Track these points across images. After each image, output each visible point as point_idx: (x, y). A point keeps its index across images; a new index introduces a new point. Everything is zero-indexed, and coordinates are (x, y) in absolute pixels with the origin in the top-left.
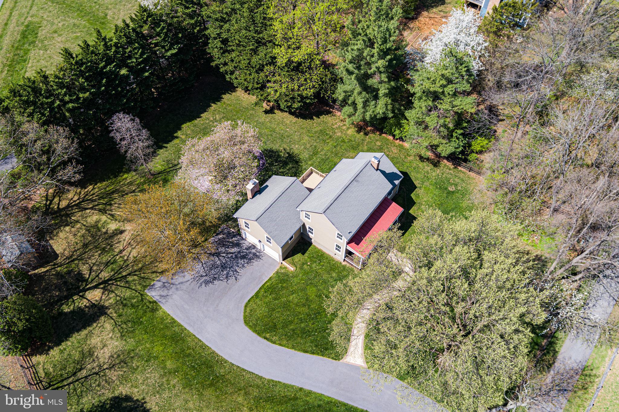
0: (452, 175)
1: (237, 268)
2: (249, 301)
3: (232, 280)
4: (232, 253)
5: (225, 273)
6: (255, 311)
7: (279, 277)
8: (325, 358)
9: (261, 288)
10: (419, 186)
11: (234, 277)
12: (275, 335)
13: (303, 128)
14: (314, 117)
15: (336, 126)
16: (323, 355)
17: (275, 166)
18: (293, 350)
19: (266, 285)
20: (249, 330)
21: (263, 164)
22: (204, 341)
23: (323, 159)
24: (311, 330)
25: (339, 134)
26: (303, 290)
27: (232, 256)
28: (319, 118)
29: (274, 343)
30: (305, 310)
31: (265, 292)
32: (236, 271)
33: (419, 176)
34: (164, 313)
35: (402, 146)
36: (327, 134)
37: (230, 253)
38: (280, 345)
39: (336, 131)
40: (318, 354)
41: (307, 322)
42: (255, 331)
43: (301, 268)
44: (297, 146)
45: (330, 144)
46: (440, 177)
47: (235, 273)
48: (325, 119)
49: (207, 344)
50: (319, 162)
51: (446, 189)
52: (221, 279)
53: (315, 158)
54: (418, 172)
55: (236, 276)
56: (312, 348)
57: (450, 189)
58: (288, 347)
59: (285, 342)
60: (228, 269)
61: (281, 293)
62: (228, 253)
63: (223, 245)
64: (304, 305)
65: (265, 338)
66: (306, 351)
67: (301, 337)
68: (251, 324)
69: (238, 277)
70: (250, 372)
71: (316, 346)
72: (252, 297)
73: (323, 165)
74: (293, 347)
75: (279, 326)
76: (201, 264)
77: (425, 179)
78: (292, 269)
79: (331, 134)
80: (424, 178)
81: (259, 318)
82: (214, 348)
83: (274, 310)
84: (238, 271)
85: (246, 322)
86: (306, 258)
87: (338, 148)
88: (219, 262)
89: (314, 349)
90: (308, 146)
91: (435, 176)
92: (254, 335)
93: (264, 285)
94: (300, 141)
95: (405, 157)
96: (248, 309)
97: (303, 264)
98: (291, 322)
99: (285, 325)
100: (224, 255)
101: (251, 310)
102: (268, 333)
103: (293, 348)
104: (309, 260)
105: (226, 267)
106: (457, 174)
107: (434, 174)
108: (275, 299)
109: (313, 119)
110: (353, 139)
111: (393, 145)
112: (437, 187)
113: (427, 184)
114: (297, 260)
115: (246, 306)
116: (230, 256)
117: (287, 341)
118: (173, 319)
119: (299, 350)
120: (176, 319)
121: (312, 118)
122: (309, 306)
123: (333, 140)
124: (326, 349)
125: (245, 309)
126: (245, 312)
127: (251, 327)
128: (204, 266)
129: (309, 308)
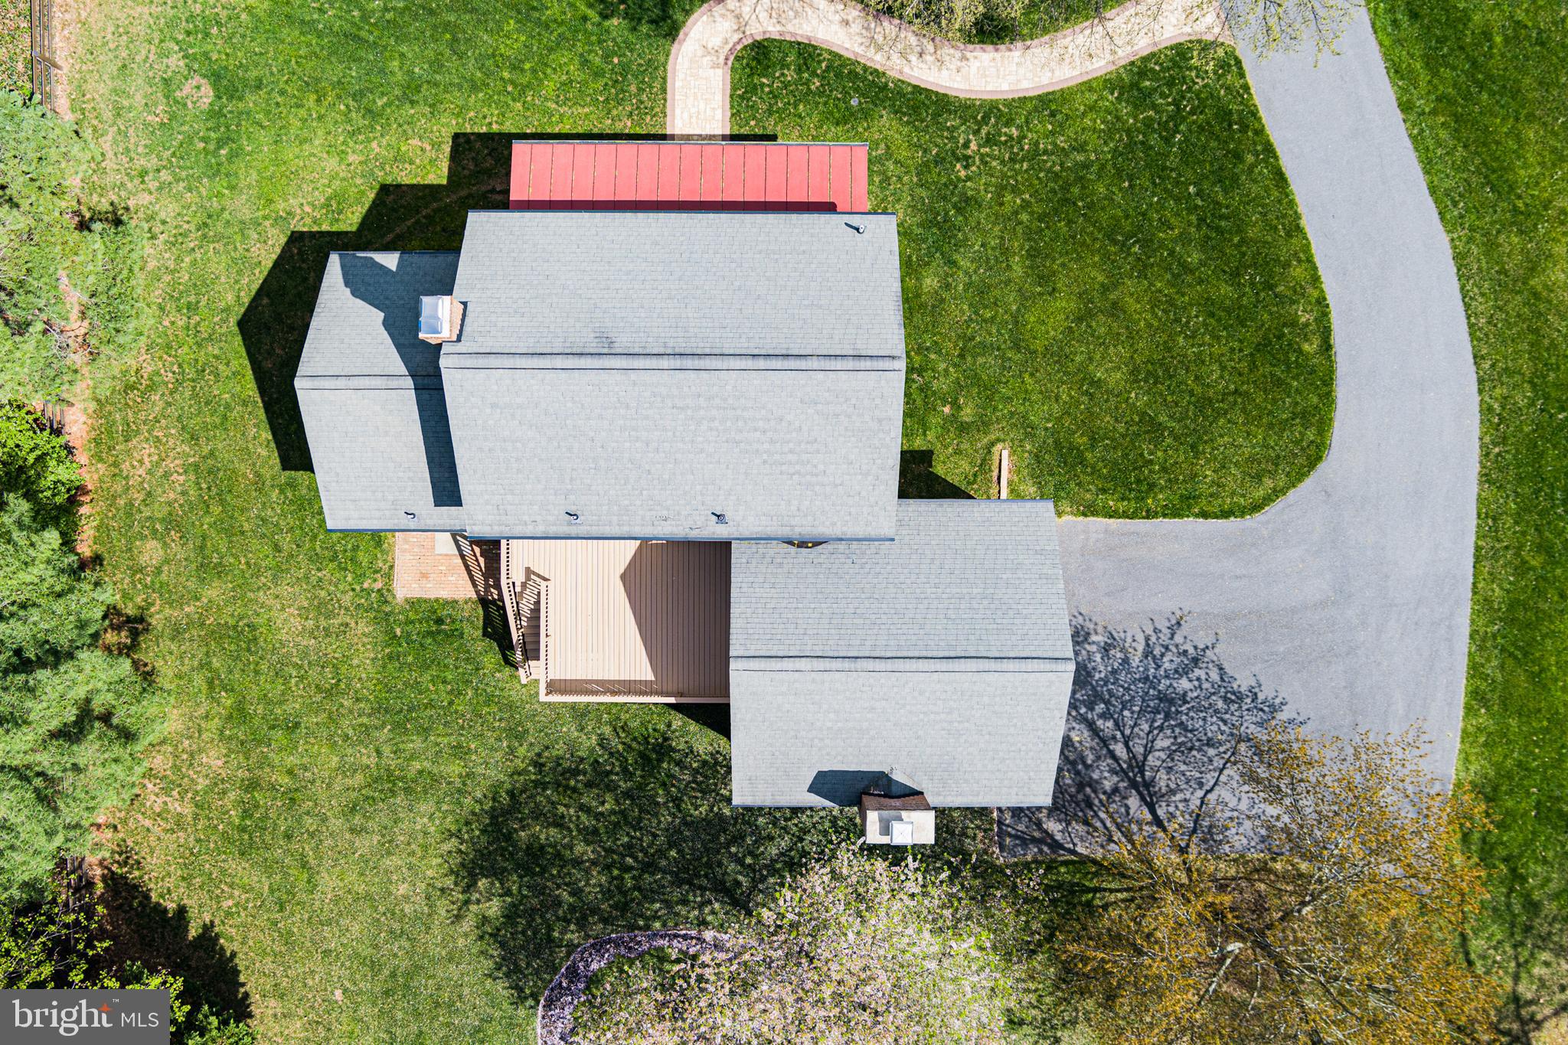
0: (123, 134)
1: (1135, 661)
2: (1226, 514)
3: (1195, 636)
4: (1091, 725)
5: (1184, 684)
6: (1252, 460)
7: (1059, 487)
8: (1257, 100)
9: (1150, 515)
10: (273, 232)
11: (1178, 639)
12: (1294, 324)
13: (287, 938)
14: (193, 932)
15: (176, 807)
16: (1254, 114)
17: (576, 893)
18: (1303, 223)
19: (1122, 506)
20: (1336, 424)
21: (599, 947)
22: (1470, 539)
23: (399, 727)
24: (1193, 218)
25: (213, 760)
26: (1059, 355)
27: (1103, 716)
28: (182, 911)
29: (1321, 302)
30: (1132, 294)
31: (1152, 486)
32: (1148, 653)
33: (218, 264)
34: (1467, 760)
35: (97, 441)
36: (246, 814)
37: (1094, 731)
38: (1316, 280)
39: (202, 783)
40: (1260, 131)
41: (1172, 253)
42: (1327, 397)
43: (983, 424)
44: (403, 889)
45: (291, 760)
46: (165, 175)
47: (1157, 652)
48: (170, 883)
49: (1472, 522)
50: (425, 731)
51: (215, 114)
52: (1215, 676)
53: (417, 765)
54: (202, 284)
55: (1164, 637)
56: (1252, 167)
57: (206, 95)
58: (1307, 248)
59: (1298, 272)
60: (1165, 682)
61: (1121, 428)
62: (1104, 742)
63: (1081, 787)
64: (1116, 309)
65: (1327, 347)
66: (1280, 178)
67: (1239, 231)
68: (1311, 434)
69: (1163, 625)
70: (1467, 306)
71: (1238, 157)
72: (1205, 515)
73: (430, 705)
74: (1295, 229)
75: (1251, 335)
76: (1211, 797)
77: (220, 227)
78: (1005, 453)
79: (232, 795)
80: (218, 238)
81: (1271, 426)
82: (1473, 489)
83: (1203, 403)
84: (1141, 647)
85: (1314, 453)
86: (930, 436)
87: (294, 706)
88: (1160, 743)
89: (1250, 158)
90: (365, 844)
91: (179, 196)
92: (1342, 390)
93: (1125, 515)
94: (368, 897)
95: (152, 387)
96: (1261, 493)
97: (963, 428)
98: (1208, 305)
99: (1237, 316)
100: (1119, 749)
101: (1258, 478)
102: (1300, 351)
103: (1299, 229)
104: (934, 420)
105: (1163, 698)
106: (108, 115)
107: (167, 210)
108: (1155, 430)
109: (208, 928)
110: (199, 680)
111: (118, 488)
112: (233, 155)
113: (242, 206)
114: (965, 465)
115: (1256, 508)
116: (1107, 726)
117: (1287, 265)
118: (1469, 710)
119: (1292, 203)
120: (1461, 698)
121: (208, 938)
122: (1105, 289)
123: (264, 762)
124: (1225, 115)
125: (1267, 500)
126: (1277, 493)
127: (1324, 426)
128: (1209, 779)
129: (1115, 286)
